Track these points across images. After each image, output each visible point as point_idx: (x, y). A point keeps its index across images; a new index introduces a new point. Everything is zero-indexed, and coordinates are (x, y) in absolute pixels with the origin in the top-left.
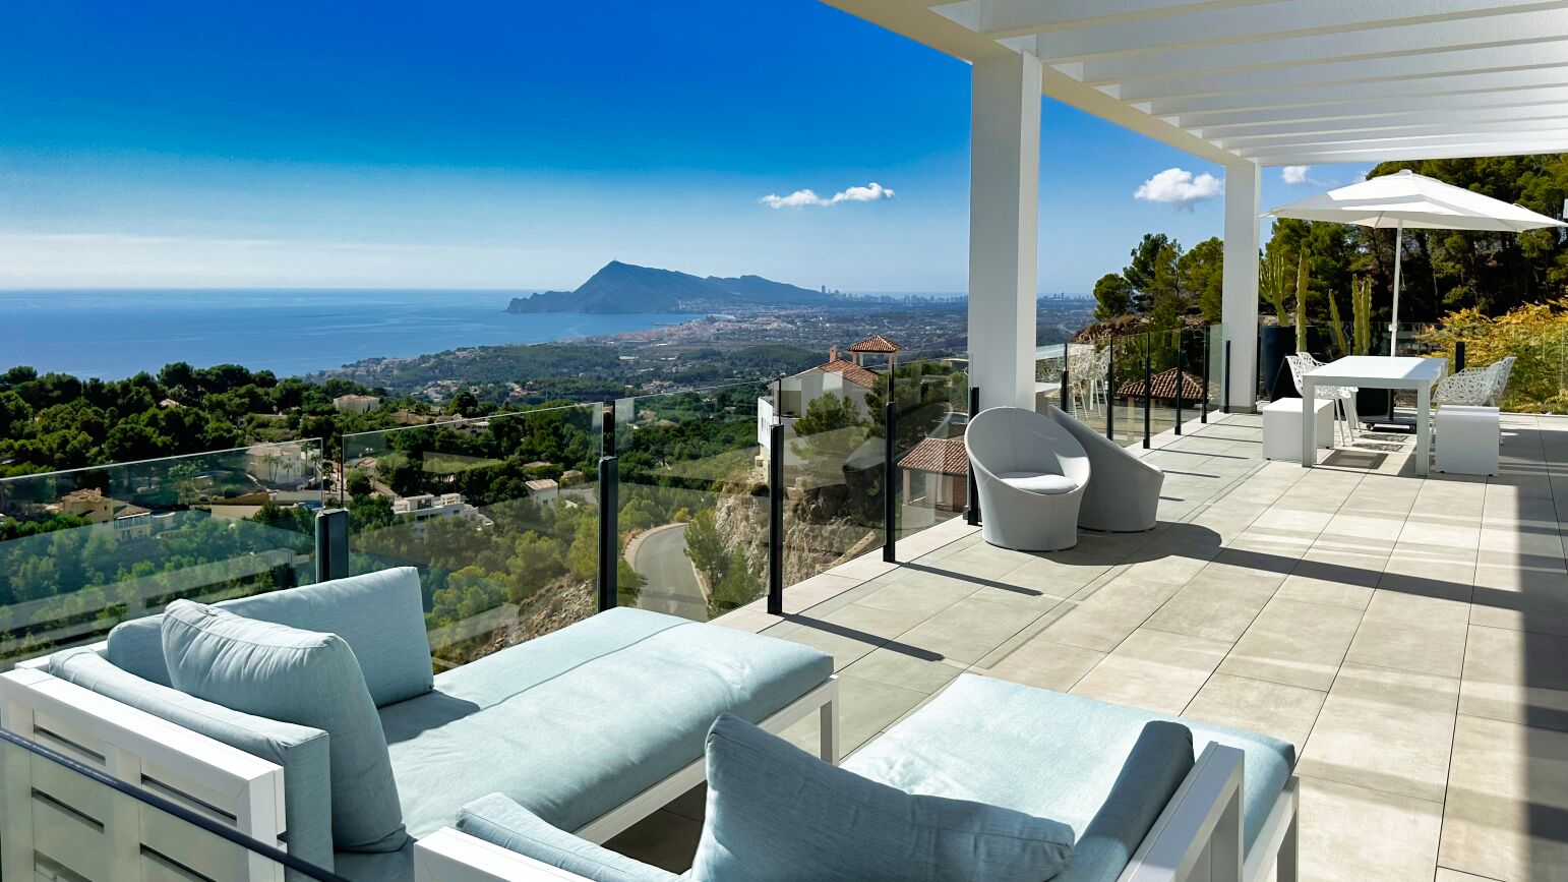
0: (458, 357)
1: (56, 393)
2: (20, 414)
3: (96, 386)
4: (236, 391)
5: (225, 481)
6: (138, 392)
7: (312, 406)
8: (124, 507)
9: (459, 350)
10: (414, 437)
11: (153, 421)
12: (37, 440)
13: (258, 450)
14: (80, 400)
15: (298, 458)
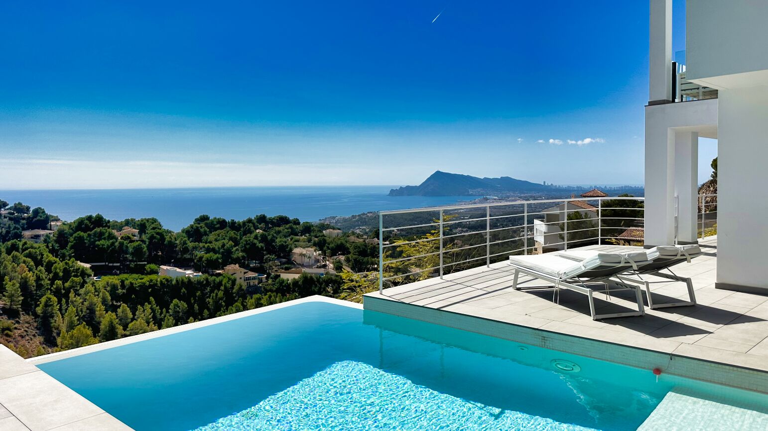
1: (218, 226)
2: (206, 234)
3: (233, 223)
4: (285, 227)
5: (284, 263)
6: (249, 226)
7: (315, 234)
8: (247, 272)
9: (368, 213)
10: (359, 247)
11: (256, 237)
12: (213, 244)
13: (297, 251)
14: (228, 228)
15: (313, 254)
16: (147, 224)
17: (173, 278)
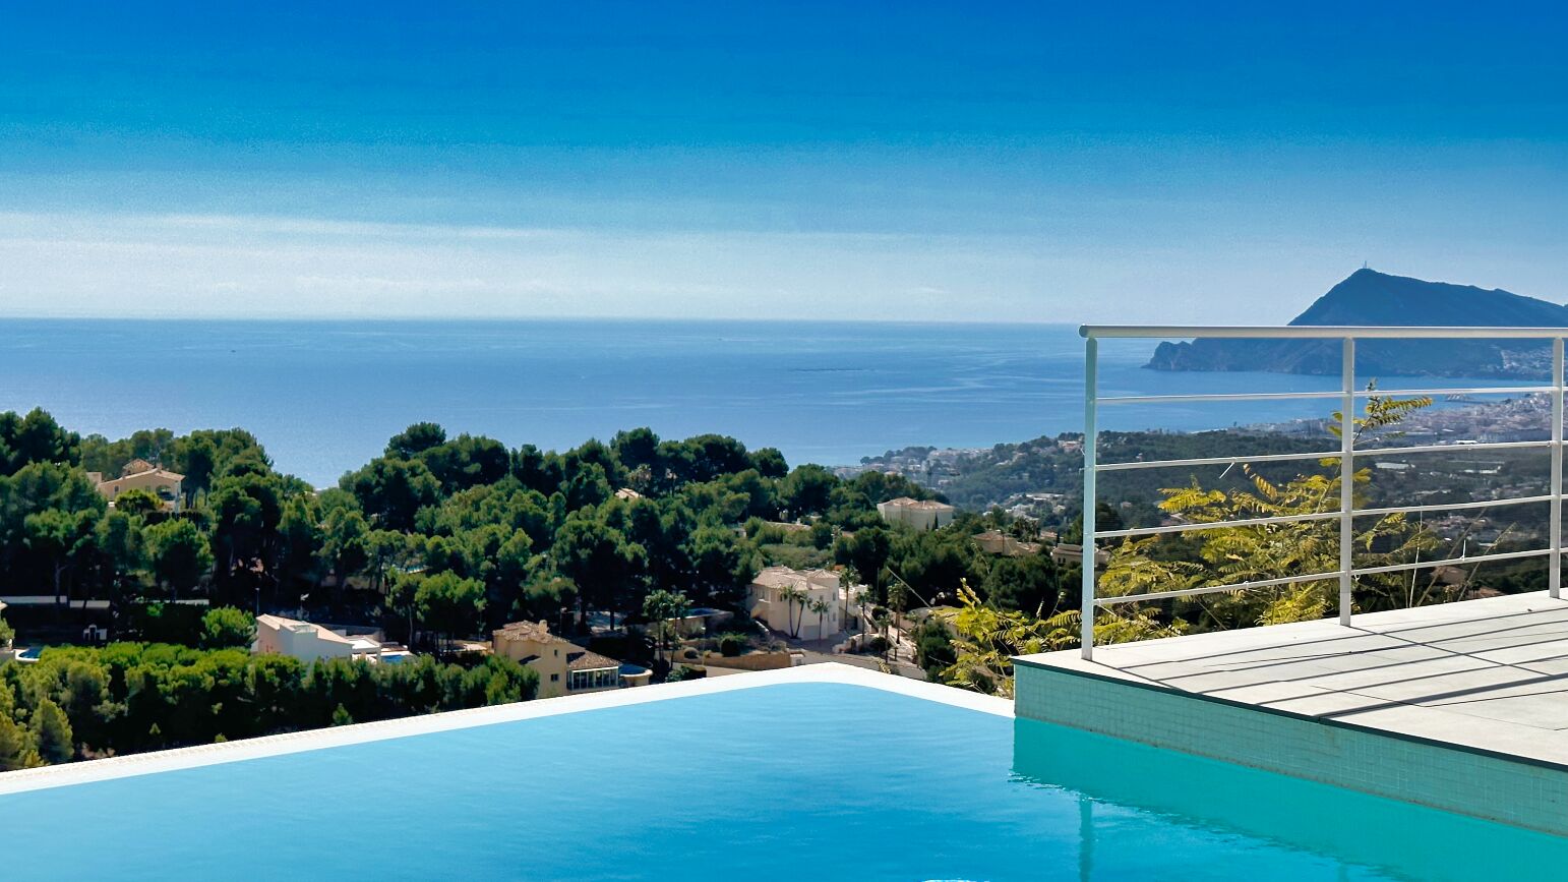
0: (1062, 451)
1: (475, 468)
2: (429, 498)
3: (531, 457)
4: (727, 480)
5: (722, 627)
6: (589, 473)
7: (844, 513)
8: (582, 654)
9: (1063, 437)
10: (1022, 576)
11: (616, 519)
12: (455, 539)
13: (771, 579)
14: (511, 480)
15: (835, 597)
16: (216, 455)
17: (303, 663)
